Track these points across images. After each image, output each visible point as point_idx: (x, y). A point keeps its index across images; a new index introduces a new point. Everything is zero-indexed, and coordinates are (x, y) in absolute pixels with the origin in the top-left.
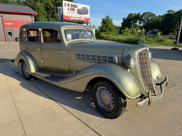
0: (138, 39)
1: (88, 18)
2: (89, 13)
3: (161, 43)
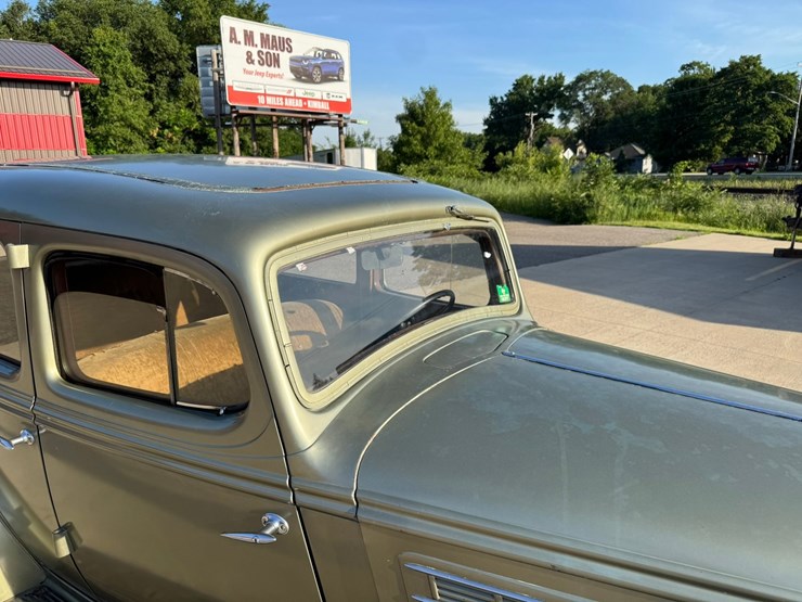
0: (588, 196)
1: (344, 100)
2: (347, 76)
3: (691, 215)
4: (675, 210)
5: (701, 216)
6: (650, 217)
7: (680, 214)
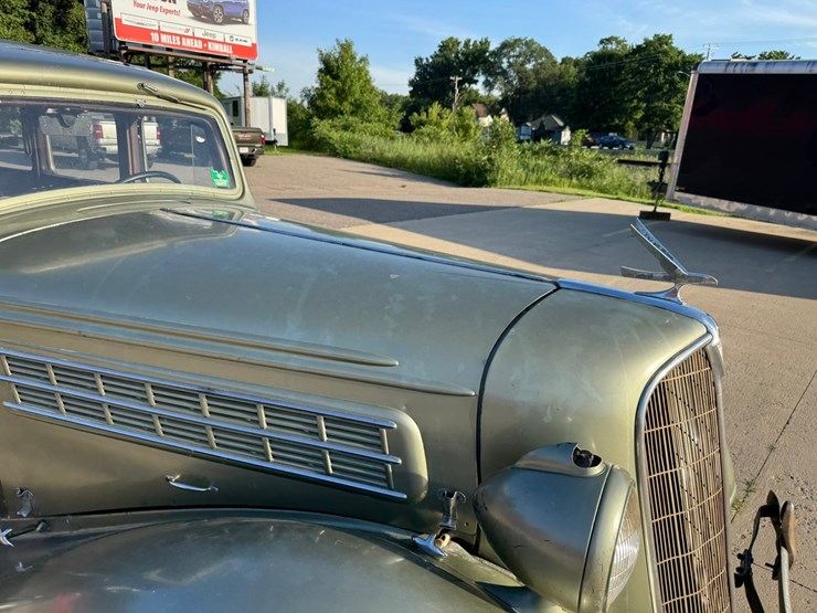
0: (489, 160)
1: (249, 45)
2: (252, 19)
3: (584, 181)
4: (570, 177)
5: (593, 183)
6: (546, 182)
7: (574, 181)
